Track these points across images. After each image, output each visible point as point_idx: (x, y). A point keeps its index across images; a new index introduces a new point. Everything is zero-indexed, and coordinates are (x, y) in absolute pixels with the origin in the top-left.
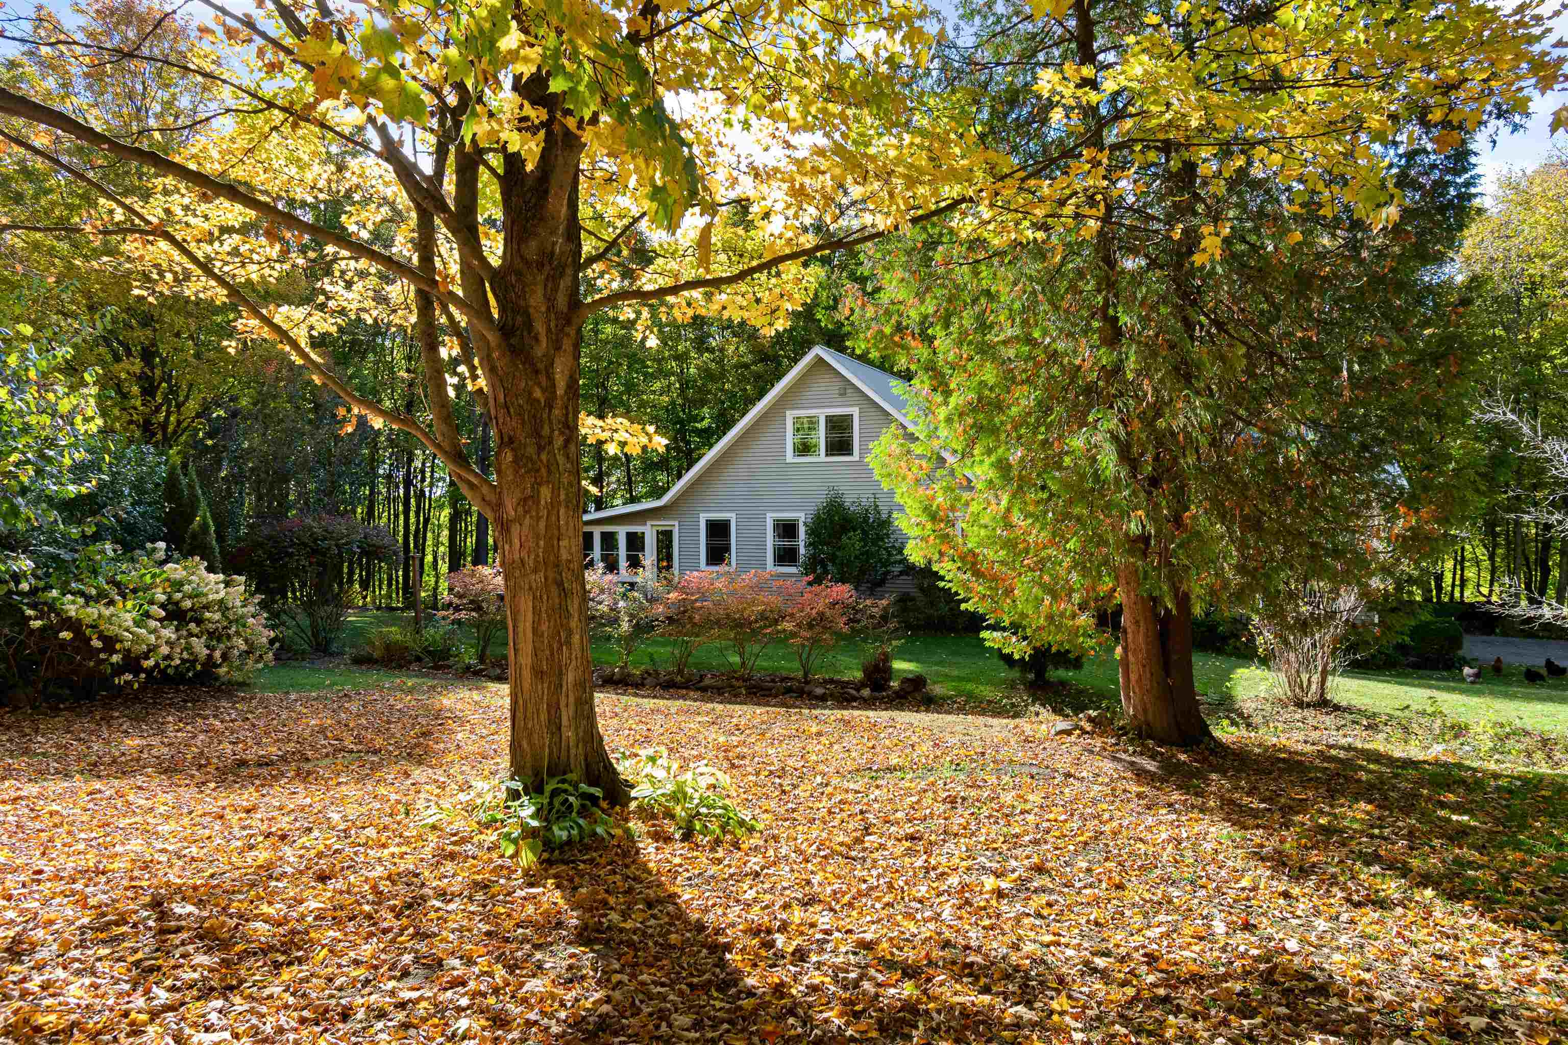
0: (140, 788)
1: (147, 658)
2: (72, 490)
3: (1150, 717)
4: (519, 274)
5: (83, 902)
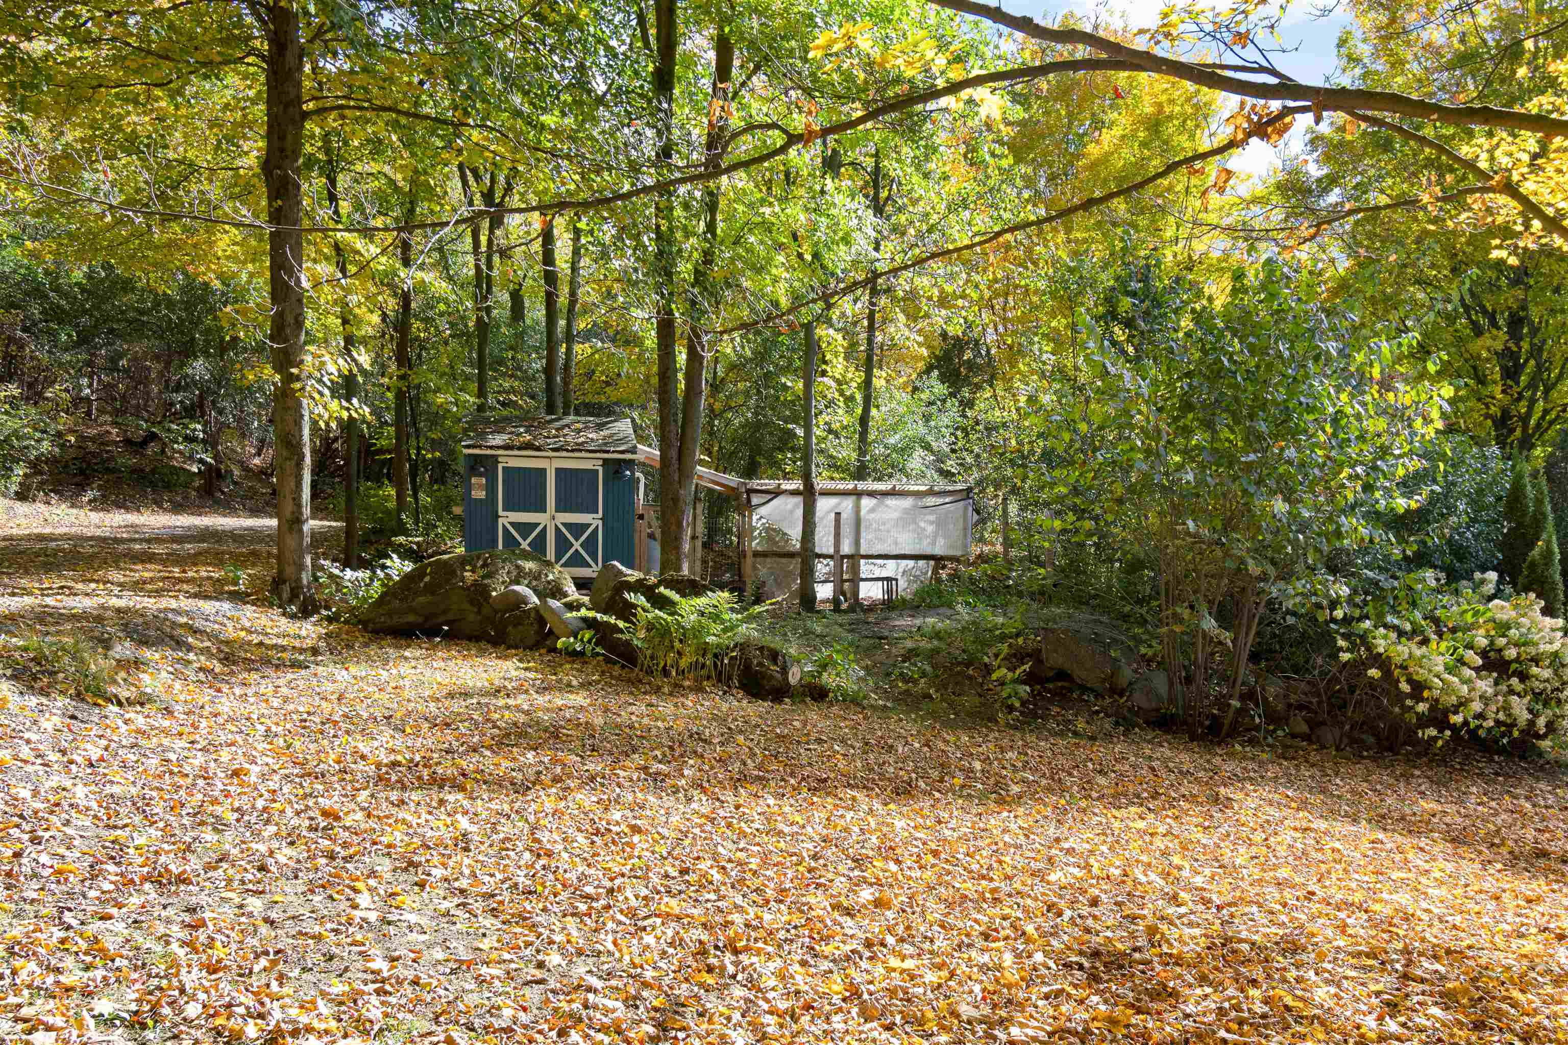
0: (1422, 849)
1: (1456, 713)
2: (1401, 503)
5: (1343, 928)
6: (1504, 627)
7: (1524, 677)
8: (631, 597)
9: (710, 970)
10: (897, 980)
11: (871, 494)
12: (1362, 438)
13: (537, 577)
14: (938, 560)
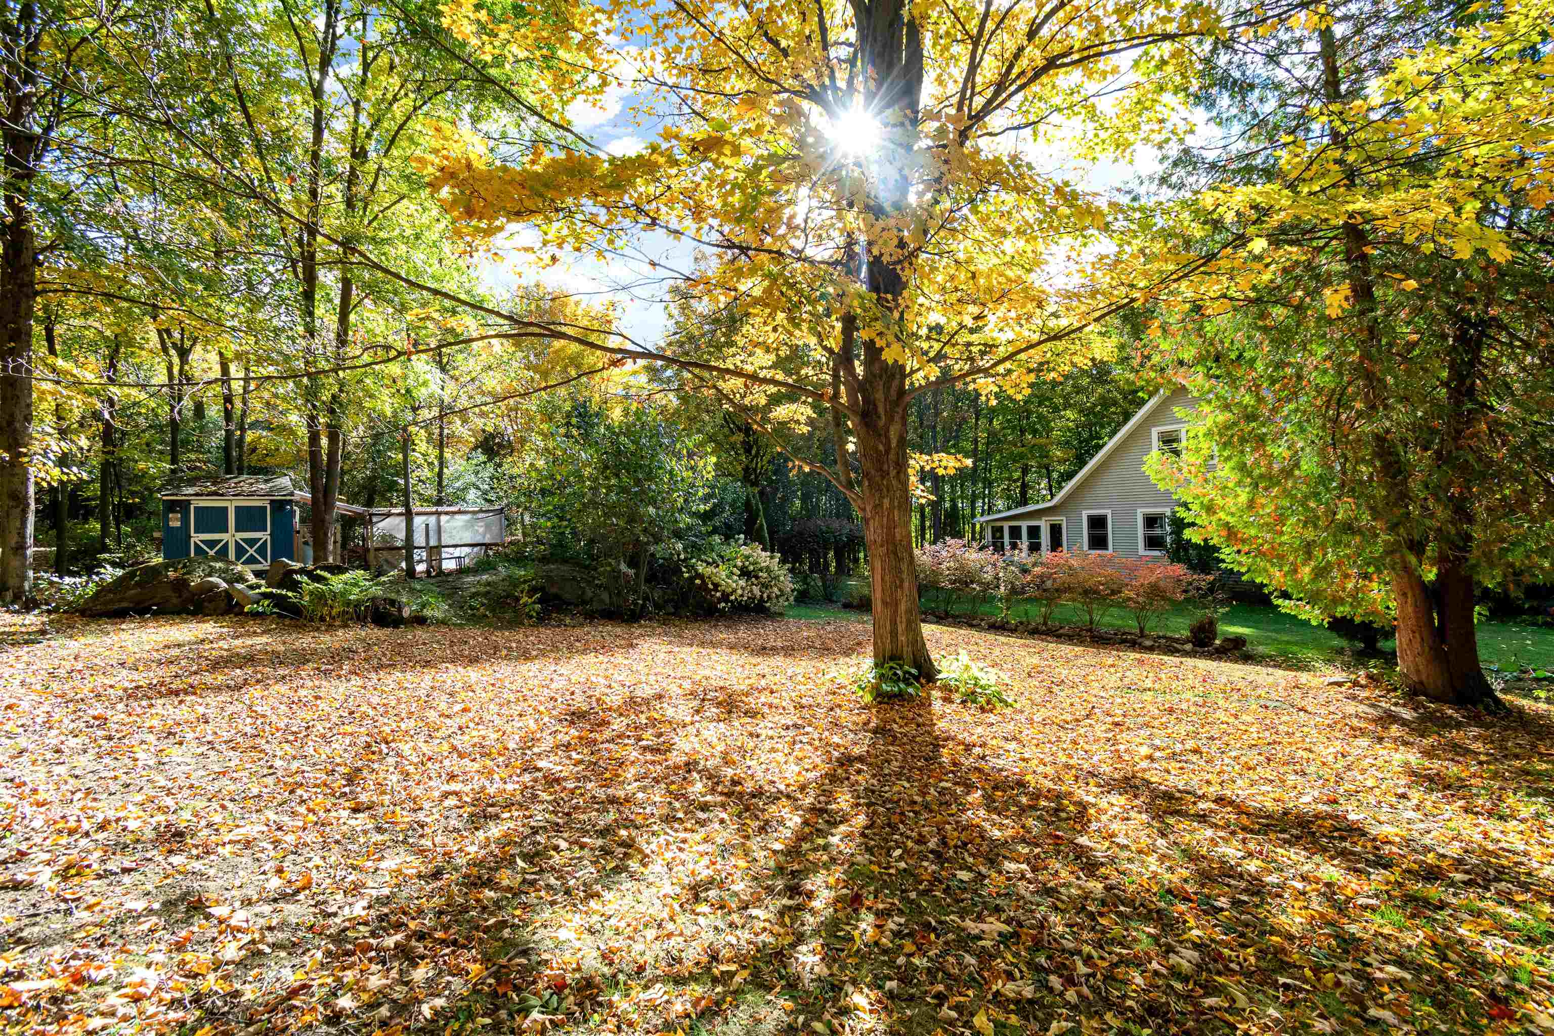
0: (717, 653)
1: (732, 595)
2: (702, 508)
3: (1424, 677)
4: (871, 383)
5: (680, 686)
6: (747, 557)
7: (757, 577)
8: (298, 577)
9: (373, 753)
10: (476, 740)
11: (447, 513)
12: (683, 480)
13: (226, 571)
14: (487, 546)
